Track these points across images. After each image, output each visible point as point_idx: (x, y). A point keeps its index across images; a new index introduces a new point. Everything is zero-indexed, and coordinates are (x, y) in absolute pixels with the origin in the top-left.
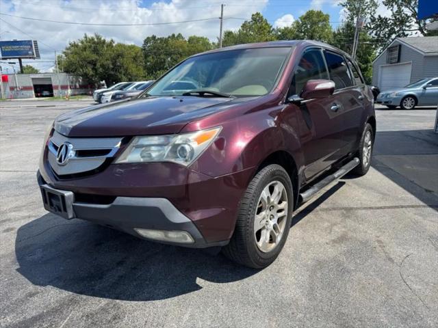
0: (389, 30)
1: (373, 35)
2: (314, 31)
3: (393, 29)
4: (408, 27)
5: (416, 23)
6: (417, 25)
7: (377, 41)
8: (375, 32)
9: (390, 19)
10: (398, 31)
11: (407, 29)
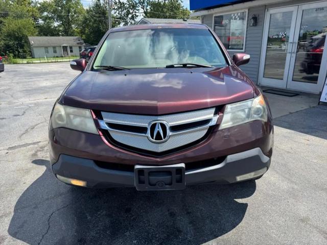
0: (127, 12)
1: (117, 14)
2: (70, 7)
3: (129, 11)
4: (138, 10)
5: (142, 8)
6: (142, 9)
7: (120, 18)
8: (118, 12)
9: (126, 4)
10: (132, 13)
11: (137, 11)
